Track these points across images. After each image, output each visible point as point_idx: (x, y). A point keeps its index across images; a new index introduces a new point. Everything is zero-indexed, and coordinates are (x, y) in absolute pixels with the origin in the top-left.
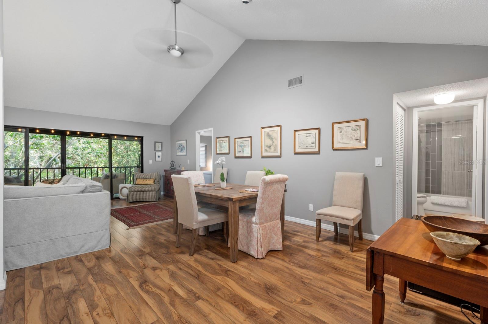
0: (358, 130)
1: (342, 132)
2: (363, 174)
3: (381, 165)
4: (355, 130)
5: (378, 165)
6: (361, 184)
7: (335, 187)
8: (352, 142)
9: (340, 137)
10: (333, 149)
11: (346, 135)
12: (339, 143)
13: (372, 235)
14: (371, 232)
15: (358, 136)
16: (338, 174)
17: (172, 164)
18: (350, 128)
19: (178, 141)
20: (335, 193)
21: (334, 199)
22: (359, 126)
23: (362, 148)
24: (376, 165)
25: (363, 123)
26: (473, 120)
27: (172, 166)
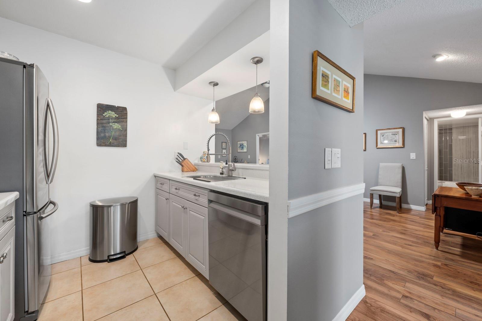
0: (397, 134)
1: (384, 136)
2: (401, 164)
3: (415, 158)
4: (394, 135)
5: (412, 158)
6: (400, 171)
7: (380, 173)
8: (392, 143)
9: (382, 139)
10: (377, 147)
11: (387, 138)
12: (382, 143)
13: (408, 205)
14: (408, 203)
15: (397, 139)
16: (382, 165)
17: (235, 158)
18: (391, 133)
19: (240, 141)
20: (380, 177)
21: (380, 181)
22: (398, 132)
23: (400, 147)
24: (411, 158)
25: (401, 130)
26: (478, 126)
27: (235, 160)
